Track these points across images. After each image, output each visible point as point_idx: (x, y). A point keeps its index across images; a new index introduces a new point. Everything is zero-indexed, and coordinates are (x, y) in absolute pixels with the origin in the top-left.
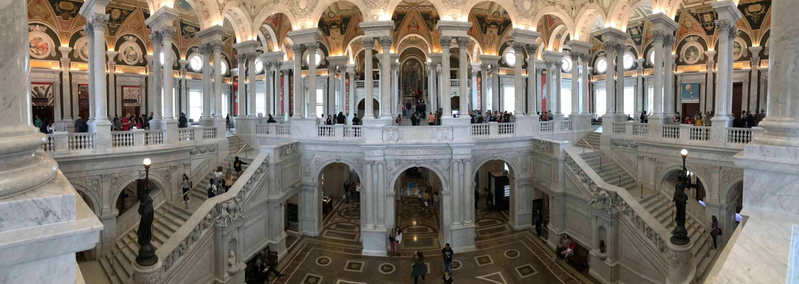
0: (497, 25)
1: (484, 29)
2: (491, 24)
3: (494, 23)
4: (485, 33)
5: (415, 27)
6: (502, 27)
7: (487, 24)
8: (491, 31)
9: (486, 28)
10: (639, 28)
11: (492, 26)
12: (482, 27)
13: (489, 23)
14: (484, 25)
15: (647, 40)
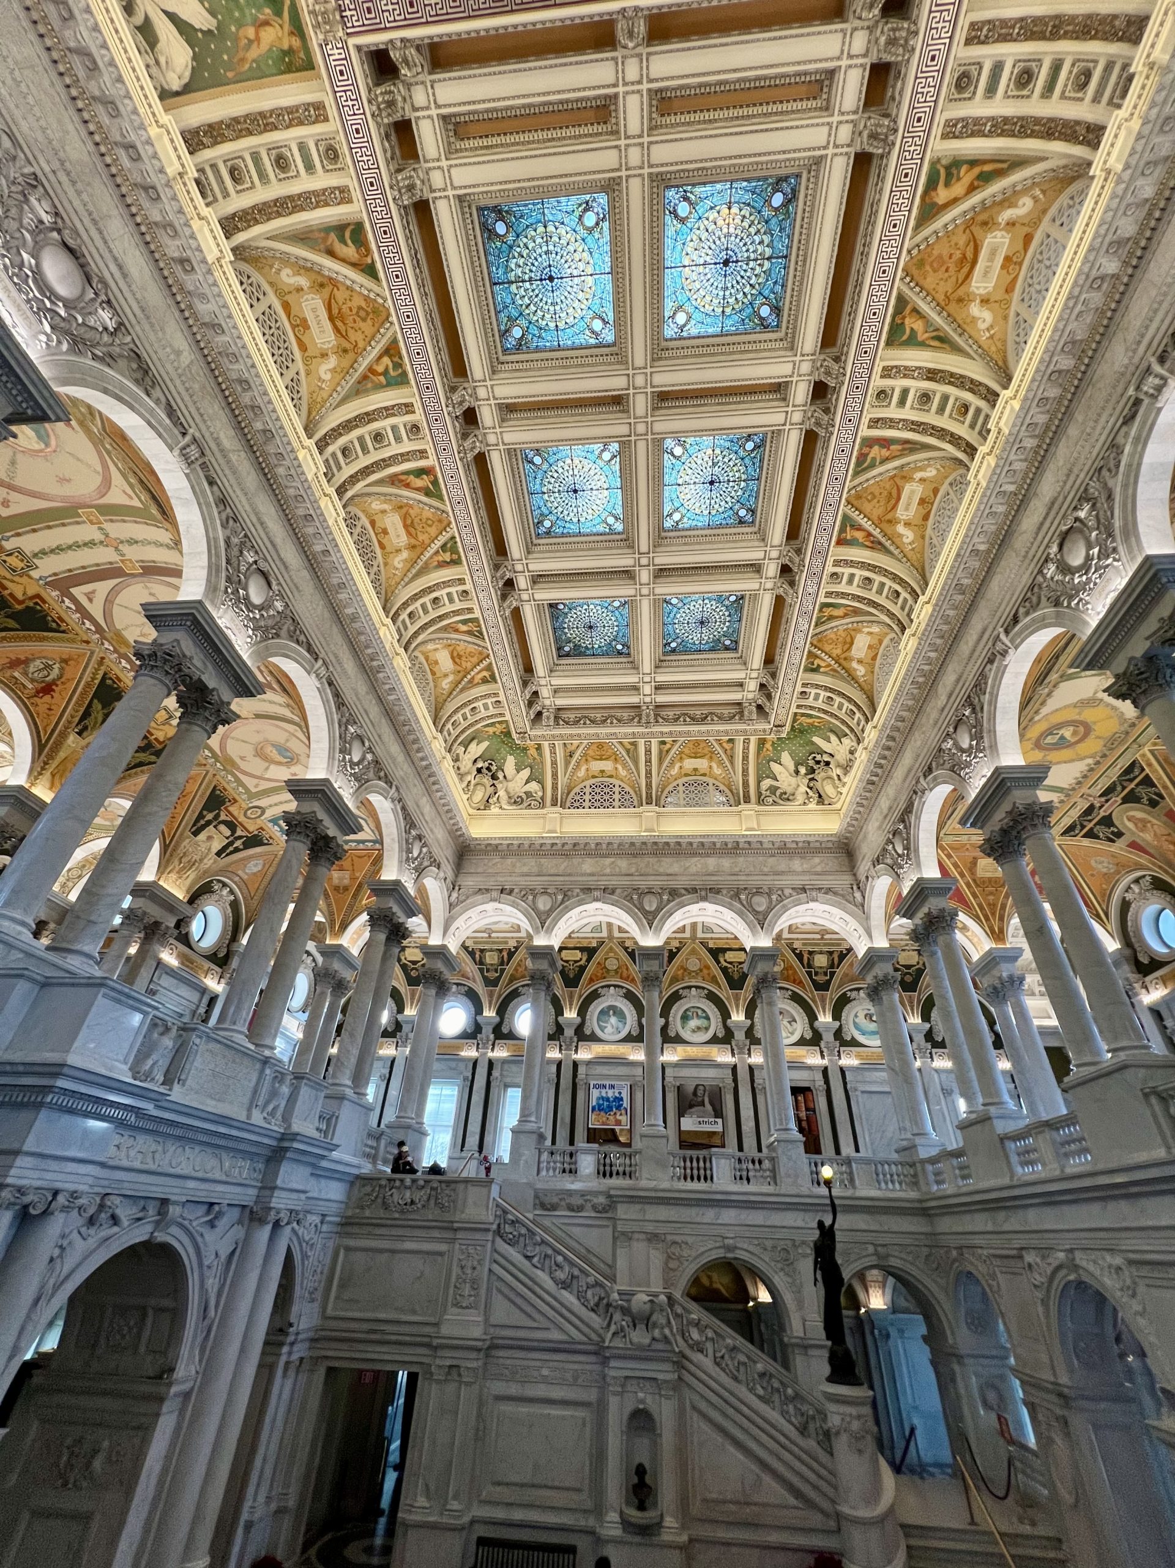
0: (233, 831)
1: (202, 822)
2: (224, 822)
3: (232, 826)
4: (196, 834)
5: (32, 681)
6: (238, 843)
7: (217, 816)
8: (210, 838)
9: (208, 823)
10: (505, 954)
11: (222, 827)
12: (201, 816)
13: (223, 817)
14: (210, 816)
15: (513, 979)
